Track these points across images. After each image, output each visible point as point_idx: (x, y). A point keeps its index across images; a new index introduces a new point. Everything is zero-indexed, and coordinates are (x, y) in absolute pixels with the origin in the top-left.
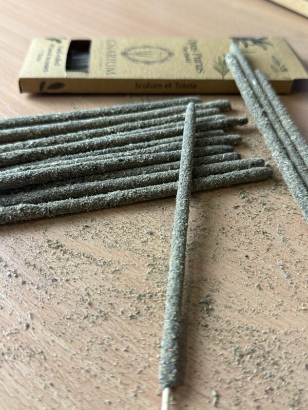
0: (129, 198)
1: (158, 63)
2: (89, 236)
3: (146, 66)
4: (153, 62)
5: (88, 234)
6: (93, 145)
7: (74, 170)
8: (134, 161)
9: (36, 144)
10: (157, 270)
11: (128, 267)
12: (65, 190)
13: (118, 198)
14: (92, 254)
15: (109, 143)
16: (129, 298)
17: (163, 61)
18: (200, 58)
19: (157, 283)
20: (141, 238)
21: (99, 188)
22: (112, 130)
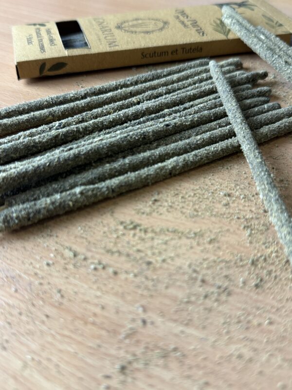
0: (191, 162)
1: (158, 31)
2: (163, 210)
3: (147, 35)
4: (153, 31)
5: (161, 208)
6: (129, 116)
7: (123, 142)
8: (180, 124)
9: (62, 124)
10: (256, 231)
11: (223, 234)
12: (119, 165)
13: (180, 164)
14: (177, 228)
15: (144, 111)
16: (242, 266)
17: (161, 29)
18: (196, 23)
19: (264, 244)
20: (220, 202)
21: (155, 157)
22: (139, 100)
